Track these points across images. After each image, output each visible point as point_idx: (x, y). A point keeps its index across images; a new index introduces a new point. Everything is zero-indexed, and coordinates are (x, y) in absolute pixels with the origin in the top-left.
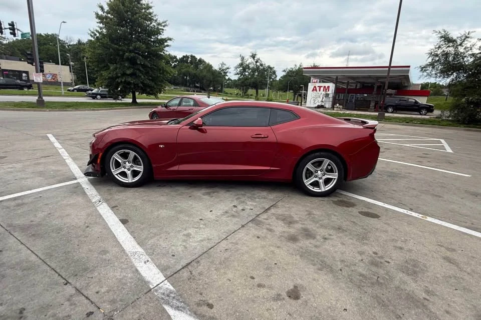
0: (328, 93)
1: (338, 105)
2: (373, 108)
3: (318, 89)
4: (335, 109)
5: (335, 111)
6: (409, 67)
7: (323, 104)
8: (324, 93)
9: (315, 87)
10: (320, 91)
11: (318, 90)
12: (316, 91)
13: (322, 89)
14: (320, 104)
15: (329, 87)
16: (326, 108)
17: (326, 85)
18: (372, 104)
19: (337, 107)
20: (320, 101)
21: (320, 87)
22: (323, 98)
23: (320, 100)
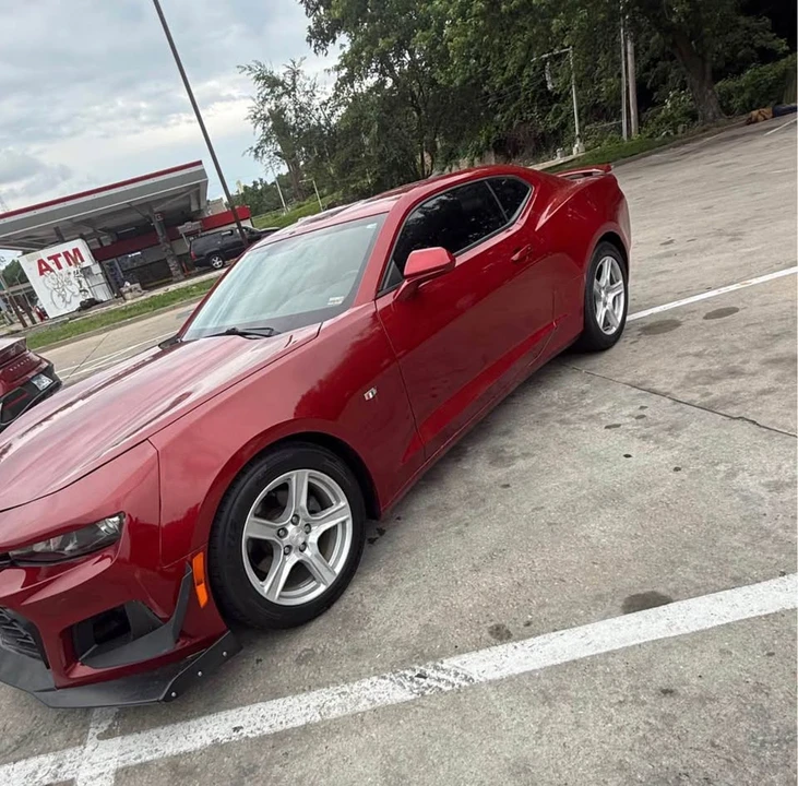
0: (85, 265)
1: (128, 284)
2: (179, 272)
3: (51, 263)
4: (128, 295)
5: (129, 302)
6: (200, 163)
7: (90, 296)
8: (73, 269)
9: (41, 262)
10: (60, 267)
11: (54, 267)
12: (52, 271)
13: (62, 260)
14: (82, 299)
15: (76, 251)
16: (102, 302)
17: (69, 247)
18: (173, 265)
19: (131, 291)
20: (77, 293)
21: (55, 258)
22: (80, 282)
23: (75, 288)
